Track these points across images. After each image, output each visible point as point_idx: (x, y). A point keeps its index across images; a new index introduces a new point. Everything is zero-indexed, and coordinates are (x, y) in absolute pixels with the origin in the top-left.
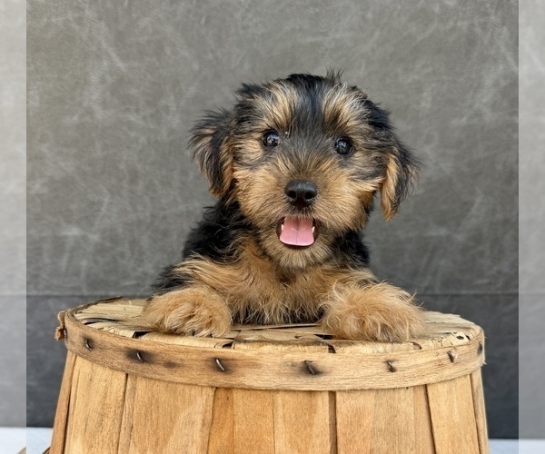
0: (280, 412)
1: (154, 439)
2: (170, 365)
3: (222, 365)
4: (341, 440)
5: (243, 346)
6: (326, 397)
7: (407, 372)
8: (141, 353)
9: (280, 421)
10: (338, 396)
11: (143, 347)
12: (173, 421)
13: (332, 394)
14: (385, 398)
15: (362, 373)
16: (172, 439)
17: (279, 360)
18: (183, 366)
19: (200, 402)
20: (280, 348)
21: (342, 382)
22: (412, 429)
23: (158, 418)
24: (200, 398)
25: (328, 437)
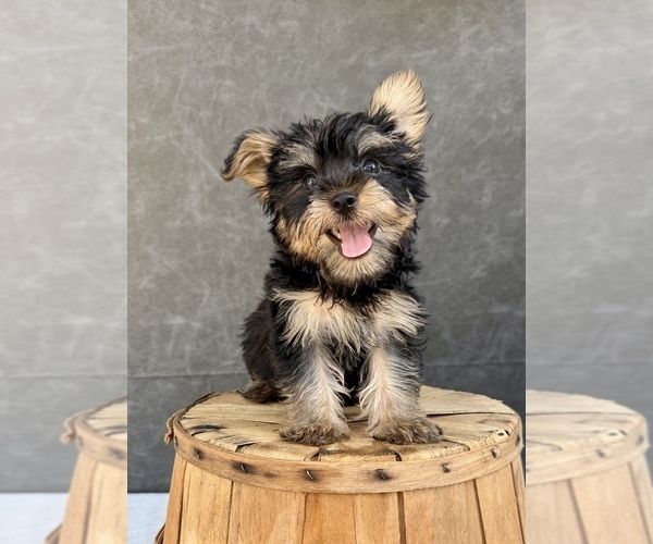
0: (359, 511)
1: (257, 534)
2: (269, 475)
3: (311, 476)
4: (408, 530)
5: (327, 458)
6: (396, 497)
7: (459, 472)
8: (245, 465)
9: (359, 517)
10: (405, 495)
11: (246, 461)
12: (273, 520)
13: (400, 494)
14: (442, 494)
15: (423, 476)
16: (272, 535)
17: (357, 470)
18: (280, 476)
19: (295, 505)
20: (358, 458)
21: (408, 484)
22: (464, 515)
23: (260, 518)
24: (293, 502)
25: (398, 529)
